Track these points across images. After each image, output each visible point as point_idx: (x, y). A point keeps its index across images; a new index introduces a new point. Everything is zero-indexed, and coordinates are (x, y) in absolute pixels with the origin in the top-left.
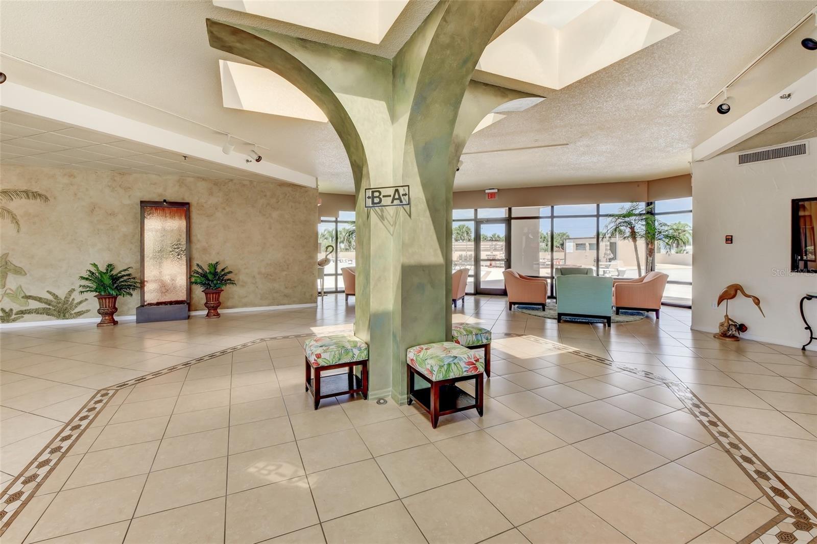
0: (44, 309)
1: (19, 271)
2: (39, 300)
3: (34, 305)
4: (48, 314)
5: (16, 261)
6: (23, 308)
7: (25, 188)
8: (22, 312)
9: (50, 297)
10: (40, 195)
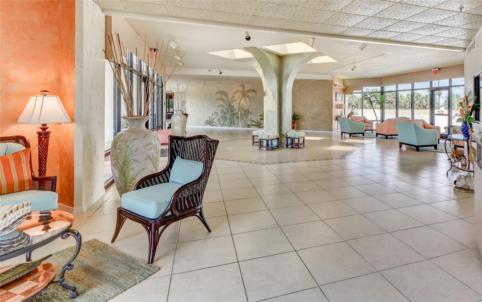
0: (256, 125)
1: (251, 113)
2: (254, 122)
3: (254, 123)
4: (256, 126)
5: (250, 110)
6: (251, 124)
7: (252, 89)
8: (251, 125)
9: (256, 121)
10: (255, 91)
